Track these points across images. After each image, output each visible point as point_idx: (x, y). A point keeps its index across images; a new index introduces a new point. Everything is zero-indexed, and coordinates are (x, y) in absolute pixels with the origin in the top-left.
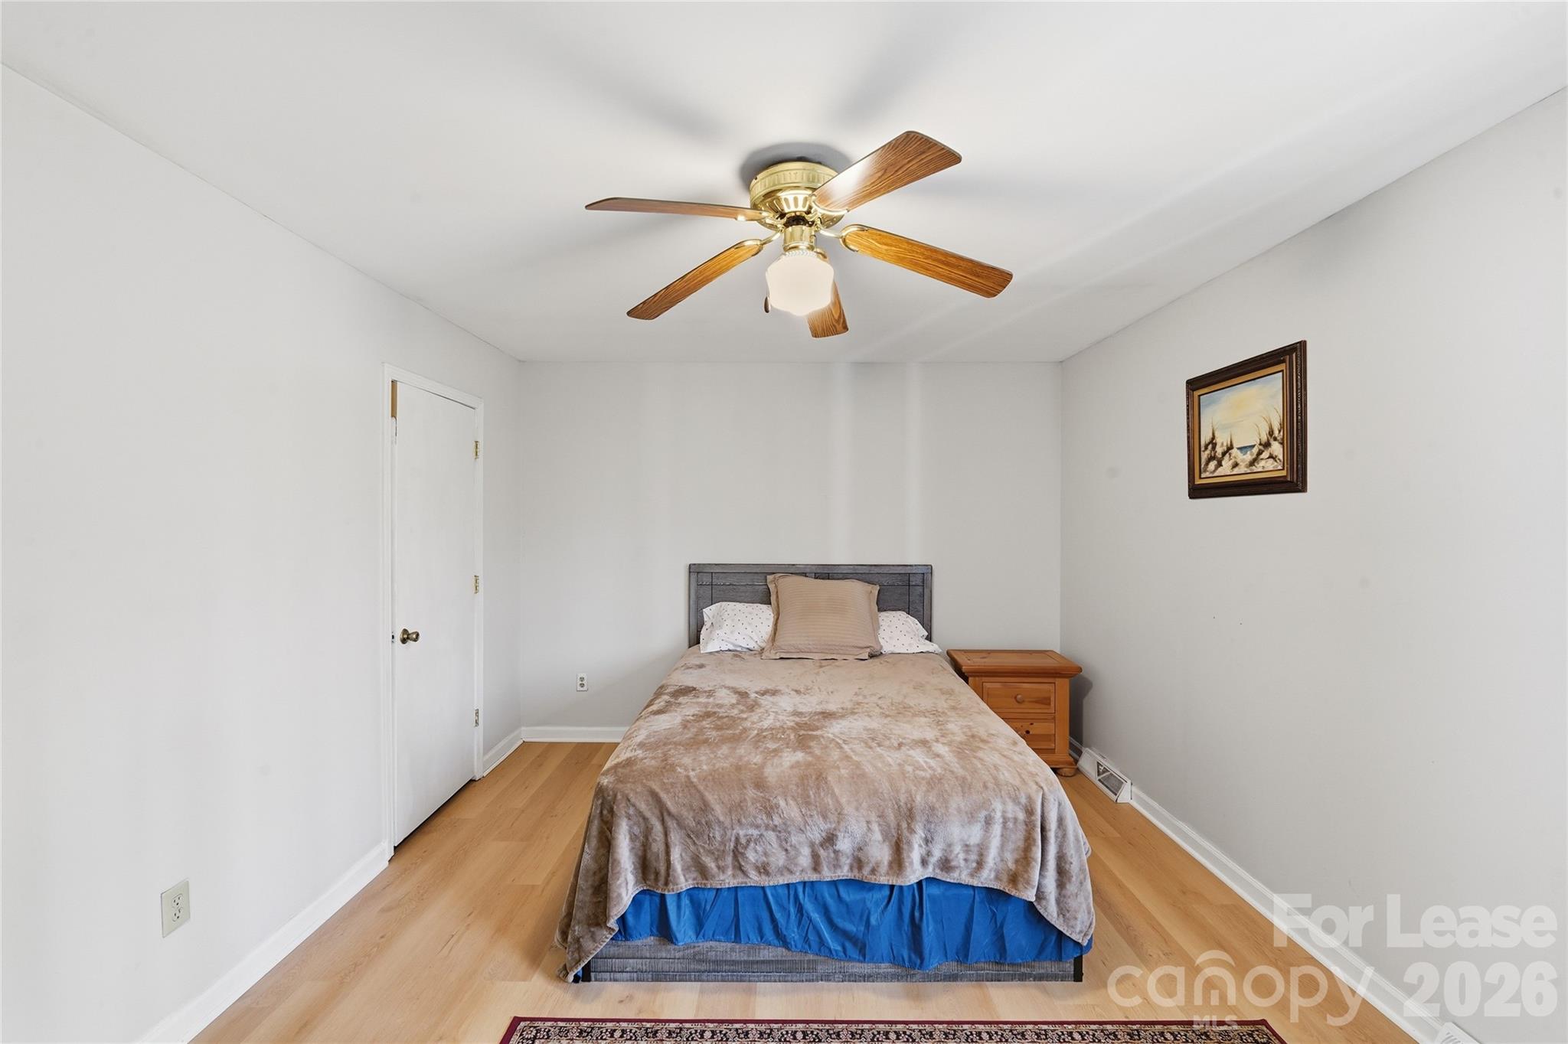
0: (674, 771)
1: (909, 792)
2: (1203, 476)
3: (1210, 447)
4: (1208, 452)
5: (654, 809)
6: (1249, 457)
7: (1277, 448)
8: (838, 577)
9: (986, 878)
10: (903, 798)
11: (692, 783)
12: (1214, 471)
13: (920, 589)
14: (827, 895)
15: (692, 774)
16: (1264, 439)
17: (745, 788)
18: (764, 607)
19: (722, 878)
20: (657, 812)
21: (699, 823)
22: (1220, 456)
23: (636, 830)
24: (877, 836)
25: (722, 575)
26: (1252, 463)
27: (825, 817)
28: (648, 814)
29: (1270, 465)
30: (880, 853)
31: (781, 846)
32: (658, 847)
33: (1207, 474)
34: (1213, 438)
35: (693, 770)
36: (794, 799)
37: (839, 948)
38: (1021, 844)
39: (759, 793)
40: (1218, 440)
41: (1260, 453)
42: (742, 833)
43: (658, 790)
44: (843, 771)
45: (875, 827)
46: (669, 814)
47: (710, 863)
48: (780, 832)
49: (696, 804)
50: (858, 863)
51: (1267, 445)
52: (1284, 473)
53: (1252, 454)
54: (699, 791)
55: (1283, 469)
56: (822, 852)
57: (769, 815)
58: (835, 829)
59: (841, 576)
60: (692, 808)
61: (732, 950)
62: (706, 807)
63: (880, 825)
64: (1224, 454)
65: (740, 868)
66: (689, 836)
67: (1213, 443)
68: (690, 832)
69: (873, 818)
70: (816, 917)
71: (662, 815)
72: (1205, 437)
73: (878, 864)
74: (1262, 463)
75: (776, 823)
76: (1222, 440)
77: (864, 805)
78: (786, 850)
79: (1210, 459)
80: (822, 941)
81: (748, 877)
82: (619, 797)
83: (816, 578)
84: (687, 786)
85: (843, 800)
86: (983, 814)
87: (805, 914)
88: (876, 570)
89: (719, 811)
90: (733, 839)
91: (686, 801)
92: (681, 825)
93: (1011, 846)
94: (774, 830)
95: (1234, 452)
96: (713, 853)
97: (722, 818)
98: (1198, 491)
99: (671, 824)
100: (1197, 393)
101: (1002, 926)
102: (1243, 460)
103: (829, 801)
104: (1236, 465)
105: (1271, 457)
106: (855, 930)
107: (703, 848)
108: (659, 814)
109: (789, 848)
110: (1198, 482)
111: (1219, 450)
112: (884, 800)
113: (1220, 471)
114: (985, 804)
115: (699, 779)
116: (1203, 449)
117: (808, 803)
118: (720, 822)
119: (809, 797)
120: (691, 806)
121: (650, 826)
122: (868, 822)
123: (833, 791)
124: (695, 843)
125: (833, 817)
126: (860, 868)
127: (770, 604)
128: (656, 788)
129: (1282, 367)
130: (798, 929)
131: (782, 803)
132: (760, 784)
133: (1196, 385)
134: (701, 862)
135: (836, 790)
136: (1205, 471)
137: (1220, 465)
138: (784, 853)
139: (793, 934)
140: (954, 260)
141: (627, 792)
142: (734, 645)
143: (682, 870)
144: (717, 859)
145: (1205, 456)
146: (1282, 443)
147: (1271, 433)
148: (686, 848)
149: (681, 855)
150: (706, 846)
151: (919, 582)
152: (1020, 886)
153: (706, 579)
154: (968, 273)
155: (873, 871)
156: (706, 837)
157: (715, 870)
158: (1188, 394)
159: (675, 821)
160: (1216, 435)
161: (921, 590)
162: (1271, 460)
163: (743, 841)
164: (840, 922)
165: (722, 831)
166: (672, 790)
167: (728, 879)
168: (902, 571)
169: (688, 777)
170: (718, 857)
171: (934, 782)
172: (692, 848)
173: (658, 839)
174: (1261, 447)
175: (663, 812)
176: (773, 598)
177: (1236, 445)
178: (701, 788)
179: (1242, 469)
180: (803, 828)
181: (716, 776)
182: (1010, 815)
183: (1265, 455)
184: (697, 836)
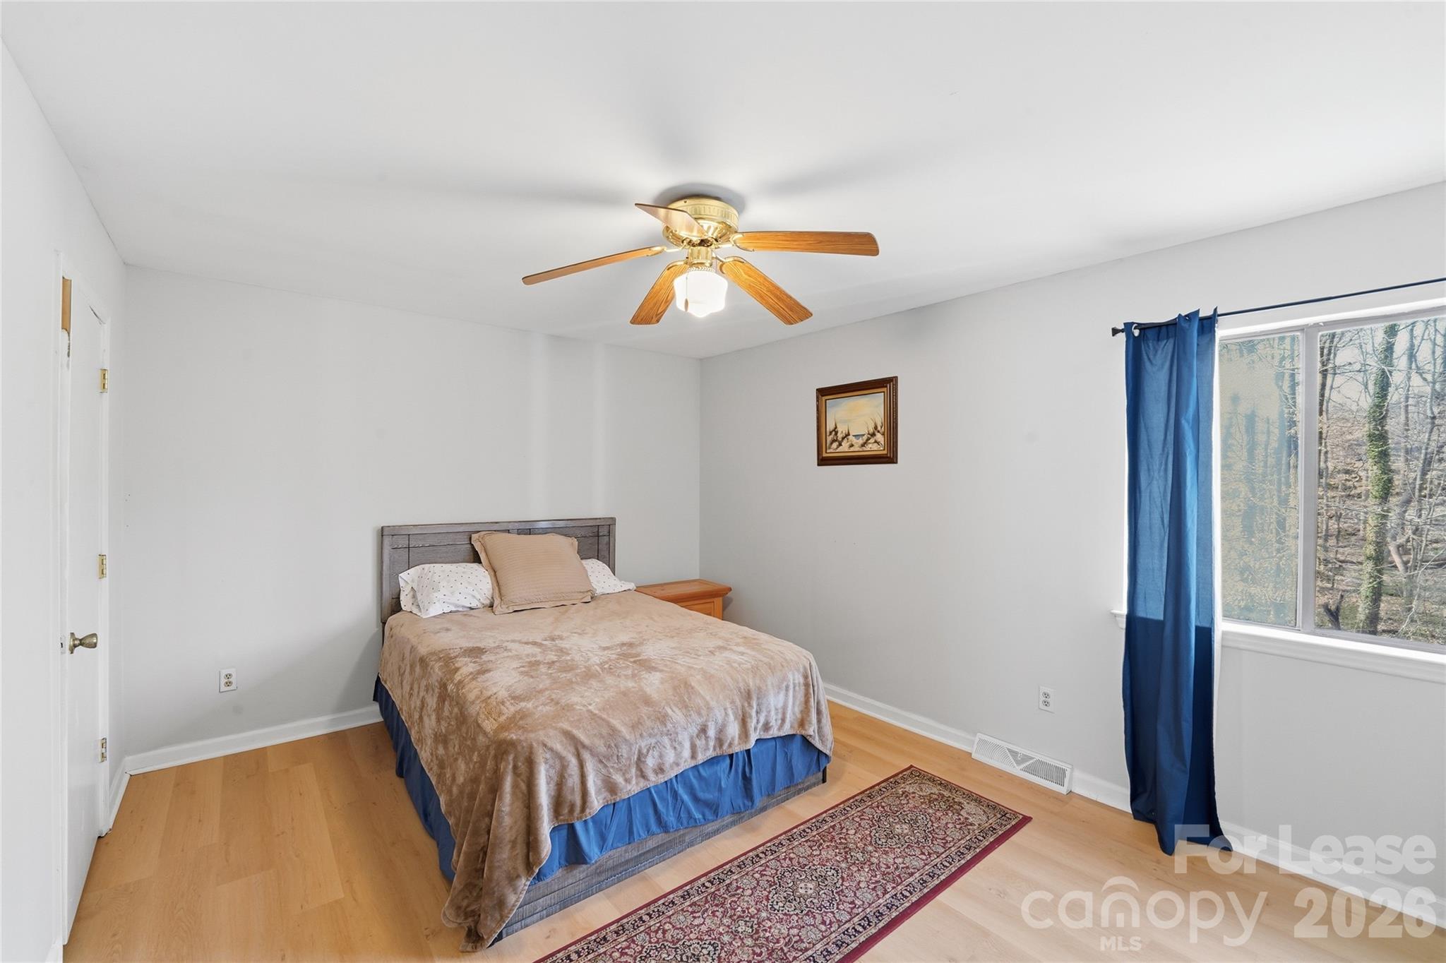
0: (574, 709)
1: (744, 680)
2: (828, 451)
3: (834, 433)
4: (832, 436)
5: (569, 748)
6: (861, 441)
7: (879, 437)
8: (538, 532)
9: (787, 730)
10: (741, 685)
11: (596, 714)
12: (837, 448)
13: (606, 539)
14: (692, 777)
15: (590, 707)
16: (871, 431)
17: (639, 708)
18: (475, 565)
19: (629, 788)
20: (572, 749)
21: (609, 747)
22: (840, 440)
23: (552, 772)
24: (732, 717)
25: (420, 537)
26: (863, 445)
27: (699, 714)
28: (564, 753)
29: (875, 447)
30: (733, 730)
31: (671, 746)
32: (573, 780)
33: (831, 450)
34: (836, 428)
35: (590, 704)
36: (676, 705)
37: (701, 816)
38: (803, 699)
39: (650, 709)
40: (839, 429)
41: (868, 439)
42: (643, 745)
43: (570, 729)
44: (698, 677)
45: (730, 712)
46: (584, 746)
47: (618, 778)
48: (671, 735)
49: (605, 731)
50: (720, 741)
51: (873, 435)
52: (885, 452)
53: (863, 440)
54: (603, 720)
55: (884, 450)
56: (698, 743)
57: (664, 723)
58: (706, 721)
59: (541, 531)
60: (602, 736)
61: (626, 851)
62: (614, 732)
63: (732, 709)
64: (843, 438)
65: (643, 775)
66: (601, 762)
67: (835, 431)
68: (601, 758)
69: (728, 705)
70: (686, 797)
71: (577, 750)
72: (830, 427)
73: (733, 739)
74: (870, 446)
75: (669, 728)
76: (842, 430)
77: (721, 697)
78: (675, 748)
79: (834, 441)
80: (690, 816)
81: (648, 780)
82: (535, 745)
83: (519, 534)
84: (592, 719)
85: (708, 698)
86: (784, 685)
87: (679, 798)
88: (572, 524)
89: (625, 731)
90: (636, 752)
91: (595, 732)
92: (593, 754)
93: (798, 703)
94: (667, 735)
95: (851, 437)
96: (621, 770)
97: (628, 737)
98: (823, 461)
99: (586, 756)
100: (824, 398)
101: (791, 761)
102: (857, 443)
103: (699, 701)
104: (852, 446)
105: (876, 442)
106: (712, 796)
107: (613, 767)
108: (574, 751)
109: (677, 746)
110: (825, 455)
111: (840, 436)
112: (731, 690)
113: (840, 449)
114: (784, 678)
115: (599, 710)
116: (828, 434)
117: (686, 707)
118: (626, 740)
119: (685, 701)
120: (601, 734)
121: (566, 764)
122: (725, 709)
123: (700, 693)
124: (606, 766)
125: (704, 712)
126: (721, 745)
127: (480, 562)
128: (566, 726)
129: (885, 389)
130: (673, 813)
131: (669, 711)
132: (647, 701)
133: (823, 393)
134: (612, 780)
135: (701, 692)
136: (830, 448)
137: (840, 445)
138: (673, 751)
139: (671, 819)
140: (785, 297)
141: (541, 739)
142: (457, 606)
143: (596, 794)
144: (624, 774)
145: (829, 439)
146: (883, 434)
147: (876, 428)
148: (598, 771)
149: (594, 781)
150: (615, 765)
151: (606, 533)
152: (807, 727)
153: (403, 542)
154: (787, 308)
155: (730, 745)
156: (615, 758)
157: (623, 783)
158: (817, 397)
159: (588, 752)
160: (838, 426)
161: (608, 539)
162: (876, 444)
163: (645, 751)
164: (701, 795)
165: (628, 749)
166: (581, 725)
167: (632, 787)
168: (591, 523)
169: (589, 711)
170: (624, 773)
171: (755, 670)
172: (603, 771)
173: (573, 773)
174: (869, 436)
175: (578, 747)
176: (482, 556)
177: (852, 433)
178: (605, 716)
179: (856, 448)
180: (686, 727)
181: (612, 704)
182: (797, 682)
183: (872, 440)
184: (608, 759)
